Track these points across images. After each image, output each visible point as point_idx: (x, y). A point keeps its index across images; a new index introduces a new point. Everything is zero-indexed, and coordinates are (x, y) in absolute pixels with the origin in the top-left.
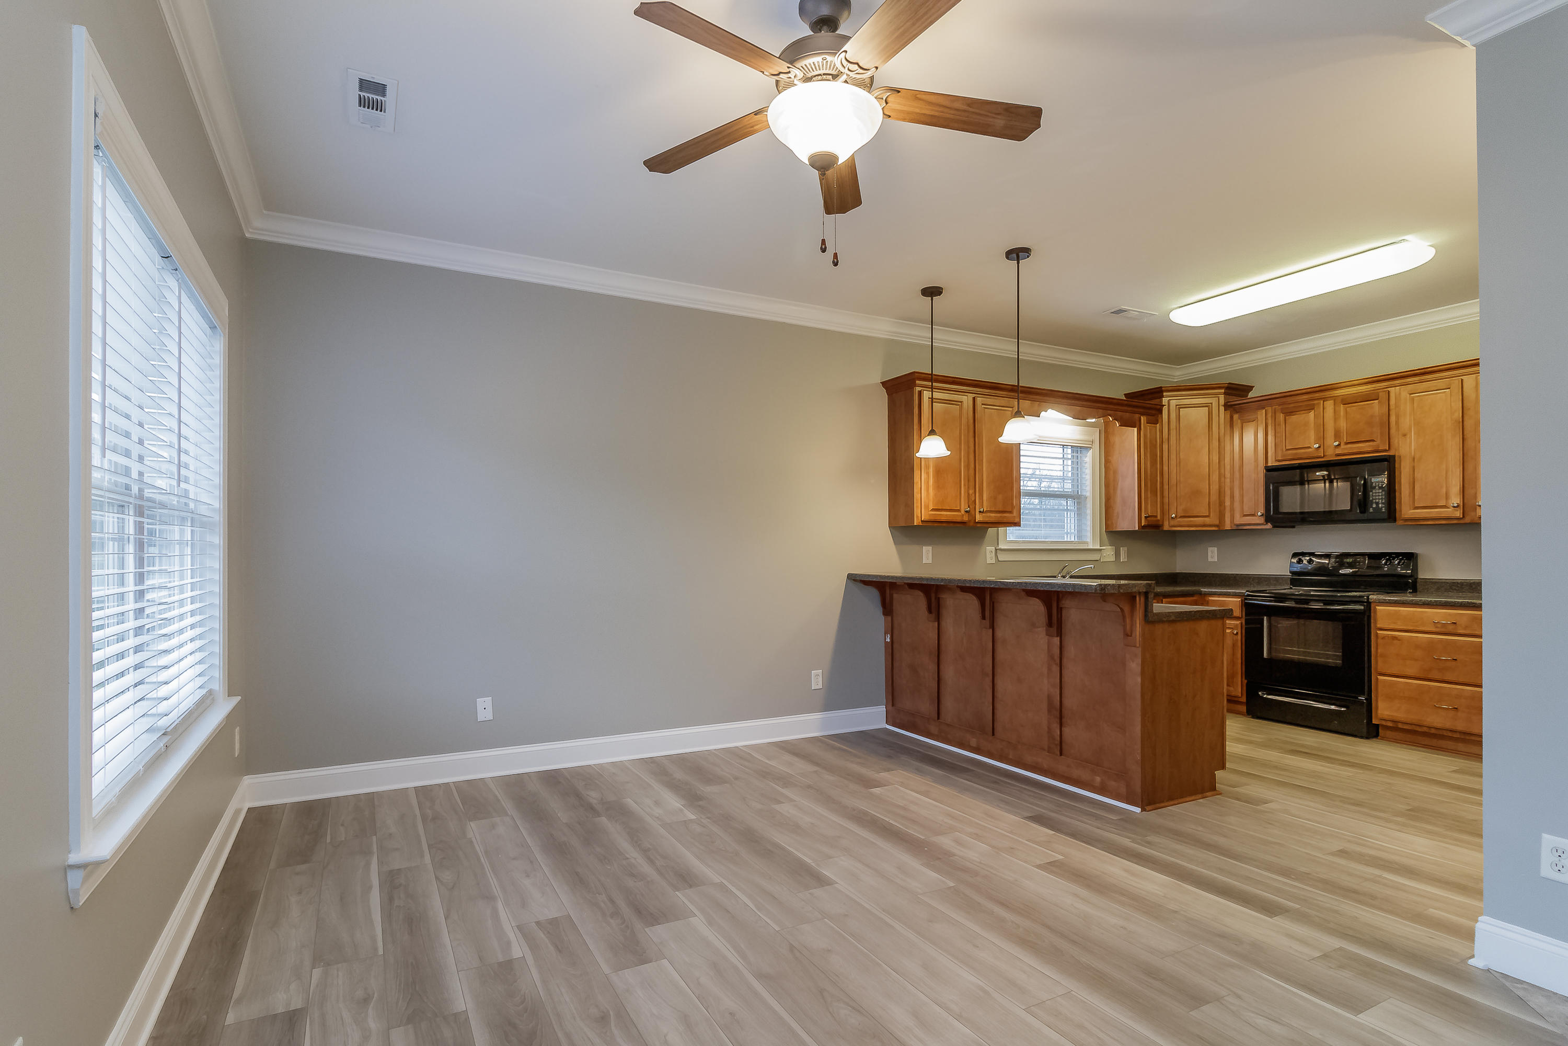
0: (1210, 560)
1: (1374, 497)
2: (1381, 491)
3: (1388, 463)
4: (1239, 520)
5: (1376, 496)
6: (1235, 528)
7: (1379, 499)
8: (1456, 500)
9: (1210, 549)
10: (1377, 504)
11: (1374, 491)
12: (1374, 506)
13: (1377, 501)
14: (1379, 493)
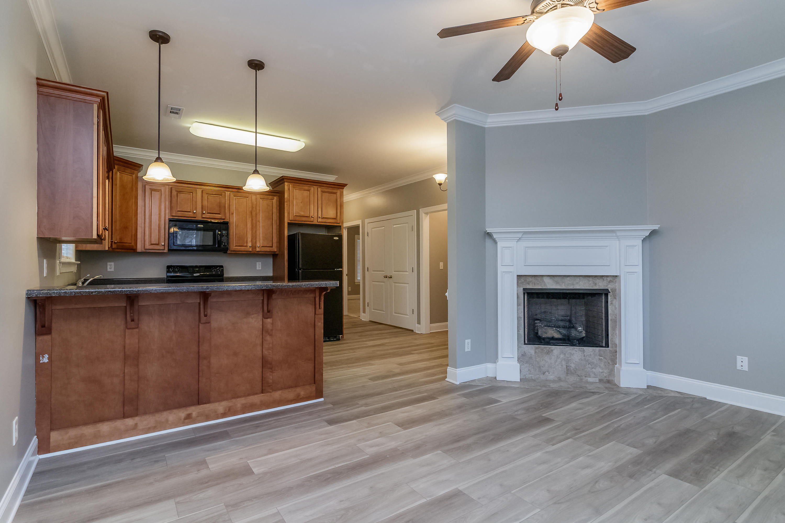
0: (109, 270)
1: (223, 240)
2: (226, 237)
3: (225, 225)
4: (147, 246)
5: (224, 239)
6: (144, 250)
7: (225, 241)
8: (250, 244)
9: (109, 263)
10: (225, 243)
11: (223, 237)
12: (224, 244)
13: (225, 242)
14: (225, 238)
